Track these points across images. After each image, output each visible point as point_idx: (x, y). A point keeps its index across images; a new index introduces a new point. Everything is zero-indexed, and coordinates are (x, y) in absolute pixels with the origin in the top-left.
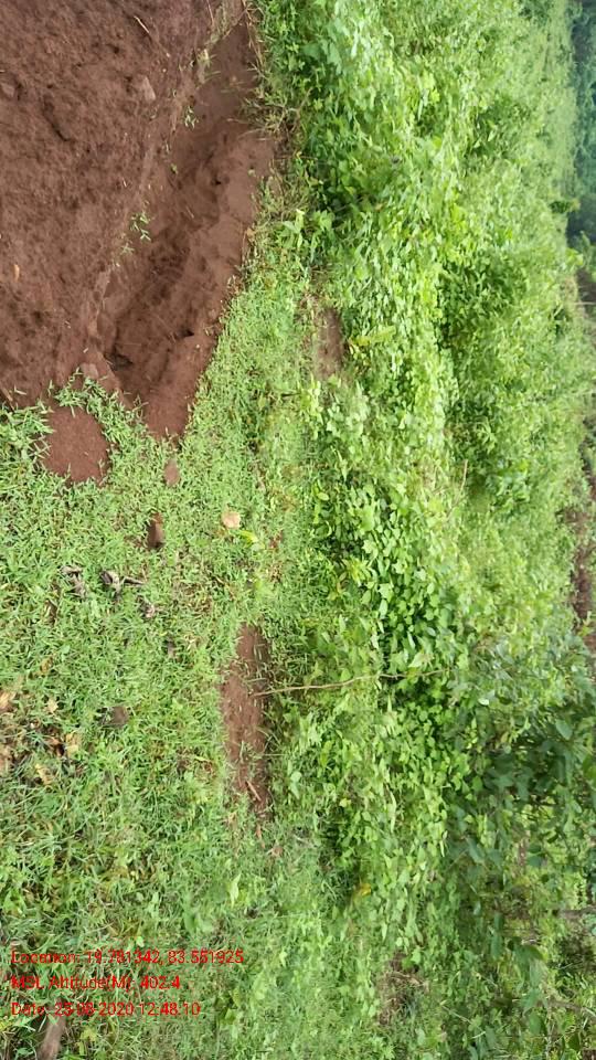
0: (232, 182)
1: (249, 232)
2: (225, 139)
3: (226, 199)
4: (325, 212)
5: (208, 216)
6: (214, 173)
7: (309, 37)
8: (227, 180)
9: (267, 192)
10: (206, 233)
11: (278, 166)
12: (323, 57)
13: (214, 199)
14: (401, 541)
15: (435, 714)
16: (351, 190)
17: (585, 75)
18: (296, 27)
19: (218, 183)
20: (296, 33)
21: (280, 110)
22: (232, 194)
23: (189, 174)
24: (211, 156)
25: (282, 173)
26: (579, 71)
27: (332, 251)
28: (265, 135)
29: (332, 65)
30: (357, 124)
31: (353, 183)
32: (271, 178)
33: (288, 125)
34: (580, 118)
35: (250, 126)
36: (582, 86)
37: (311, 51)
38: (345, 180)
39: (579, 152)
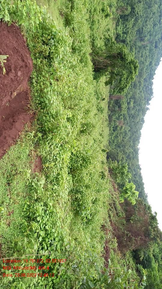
0: (18, 122)
1: (19, 133)
2: (18, 114)
3: (15, 125)
4: (40, 133)
5: (10, 128)
6: (14, 120)
7: (42, 98)
8: (17, 122)
9: (26, 126)
10: (8, 131)
11: (30, 121)
12: (45, 102)
13: (12, 125)
14: (49, 220)
15: (54, 279)
16: (47, 129)
17: (111, 125)
18: (39, 95)
19: (14, 122)
20: (39, 96)
21: (33, 110)
22: (17, 125)
23: (7, 119)
24: (14, 116)
25: (31, 123)
26: (110, 124)
27: (41, 142)
28: (28, 114)
29: (46, 103)
30: (51, 117)
31: (48, 128)
32: (28, 123)
33: (34, 114)
34: (110, 133)
35: (25, 112)
36: (110, 127)
37: (42, 100)
38: (46, 127)
39: (110, 141)
